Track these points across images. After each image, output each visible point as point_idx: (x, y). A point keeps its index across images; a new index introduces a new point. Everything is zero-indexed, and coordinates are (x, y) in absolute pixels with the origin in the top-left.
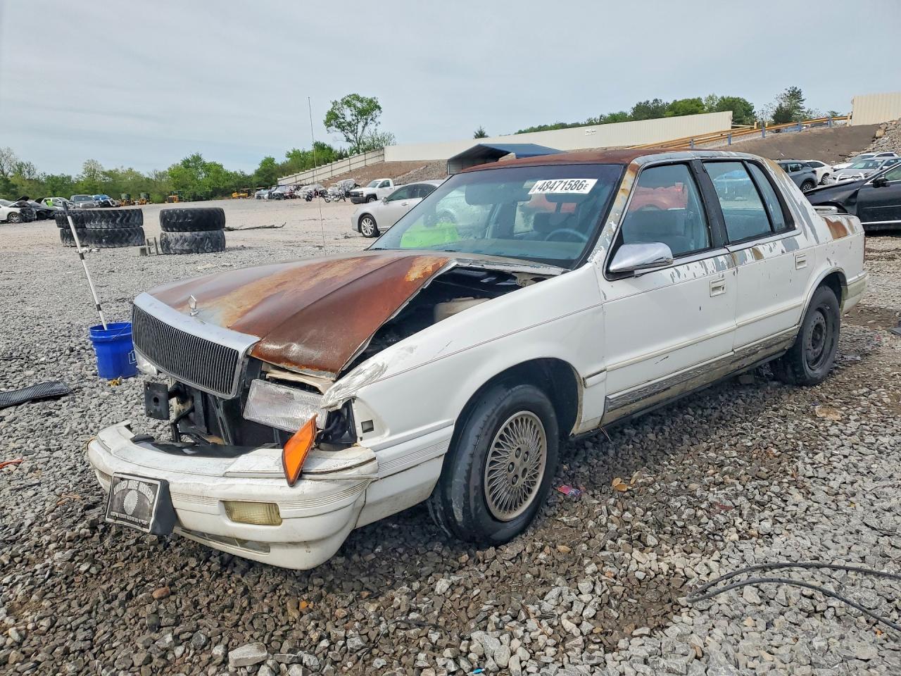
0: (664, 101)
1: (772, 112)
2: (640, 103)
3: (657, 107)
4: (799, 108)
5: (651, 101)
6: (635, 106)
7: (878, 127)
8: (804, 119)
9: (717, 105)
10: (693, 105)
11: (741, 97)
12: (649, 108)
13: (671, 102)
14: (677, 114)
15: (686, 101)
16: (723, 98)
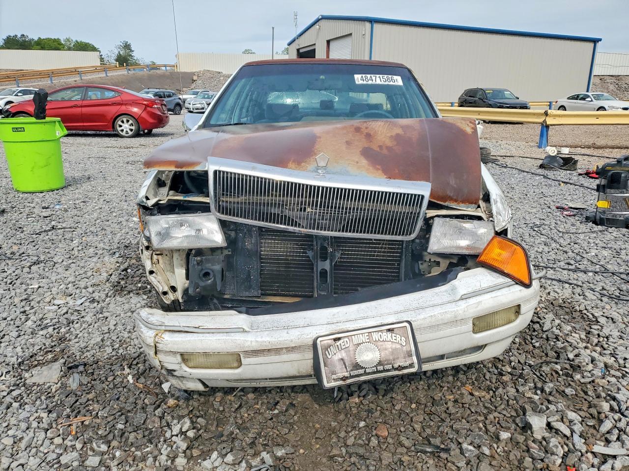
0: (30, 37)
1: (114, 56)
2: (10, 36)
3: (25, 41)
4: (131, 55)
5: (19, 36)
6: (5, 37)
7: (193, 74)
8: (136, 64)
9: (74, 46)
10: (55, 43)
11: (90, 43)
12: (18, 41)
13: (36, 39)
14: (43, 48)
15: (49, 40)
16: (77, 41)
